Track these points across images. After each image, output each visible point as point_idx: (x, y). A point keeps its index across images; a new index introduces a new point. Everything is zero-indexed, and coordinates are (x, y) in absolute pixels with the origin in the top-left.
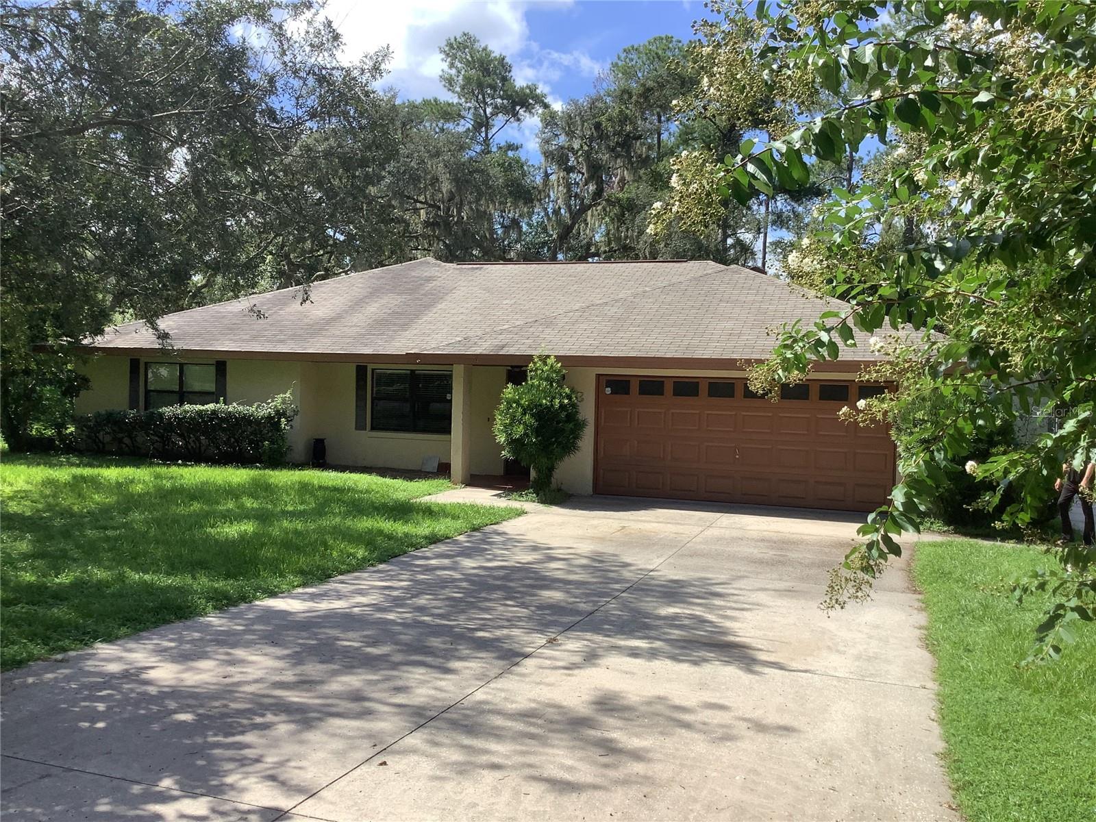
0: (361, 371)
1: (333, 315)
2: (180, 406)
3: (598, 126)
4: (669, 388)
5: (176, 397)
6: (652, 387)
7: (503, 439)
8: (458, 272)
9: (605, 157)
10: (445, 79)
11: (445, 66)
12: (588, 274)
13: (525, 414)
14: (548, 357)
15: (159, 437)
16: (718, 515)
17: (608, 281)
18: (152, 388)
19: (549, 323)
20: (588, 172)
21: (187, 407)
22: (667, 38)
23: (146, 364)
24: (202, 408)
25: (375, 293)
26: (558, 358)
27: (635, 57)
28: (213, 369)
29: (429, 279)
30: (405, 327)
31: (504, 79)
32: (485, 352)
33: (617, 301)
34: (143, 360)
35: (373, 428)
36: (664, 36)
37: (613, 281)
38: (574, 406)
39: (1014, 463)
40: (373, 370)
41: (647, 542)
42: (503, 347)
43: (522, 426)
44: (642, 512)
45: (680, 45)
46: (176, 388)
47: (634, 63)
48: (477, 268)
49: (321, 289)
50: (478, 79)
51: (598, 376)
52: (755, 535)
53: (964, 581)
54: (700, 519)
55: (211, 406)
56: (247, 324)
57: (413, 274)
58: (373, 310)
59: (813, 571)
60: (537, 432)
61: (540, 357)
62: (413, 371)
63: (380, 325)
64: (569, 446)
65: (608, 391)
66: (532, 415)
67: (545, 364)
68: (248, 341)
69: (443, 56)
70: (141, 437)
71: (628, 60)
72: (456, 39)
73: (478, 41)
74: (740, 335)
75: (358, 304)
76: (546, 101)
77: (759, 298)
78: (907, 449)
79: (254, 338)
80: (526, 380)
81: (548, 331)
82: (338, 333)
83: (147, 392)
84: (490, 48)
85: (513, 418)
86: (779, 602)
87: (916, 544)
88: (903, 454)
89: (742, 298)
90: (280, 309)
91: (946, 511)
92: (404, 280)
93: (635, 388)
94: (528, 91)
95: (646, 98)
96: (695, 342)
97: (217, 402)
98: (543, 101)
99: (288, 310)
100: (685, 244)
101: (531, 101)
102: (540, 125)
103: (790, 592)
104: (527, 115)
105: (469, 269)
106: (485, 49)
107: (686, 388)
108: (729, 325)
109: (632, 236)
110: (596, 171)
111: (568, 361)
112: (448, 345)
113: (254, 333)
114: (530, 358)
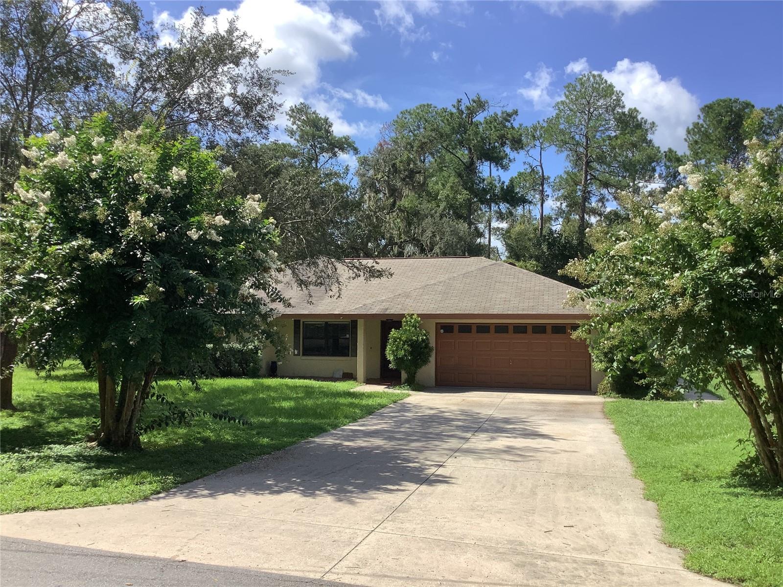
0: (297, 323)
3: (394, 165)
4: (474, 329)
6: (465, 329)
7: (392, 358)
9: (399, 184)
10: (288, 131)
11: (290, 123)
12: (416, 265)
13: (405, 344)
14: (413, 314)
16: (506, 393)
17: (428, 269)
19: (407, 296)
20: (389, 193)
22: (428, 105)
26: (419, 315)
27: (409, 117)
31: (328, 131)
32: (377, 313)
33: (440, 282)
35: (304, 355)
36: (426, 104)
37: (431, 269)
38: (427, 339)
39: (642, 356)
40: (304, 322)
41: (481, 405)
42: (387, 309)
43: (403, 351)
44: (467, 393)
45: (436, 109)
47: (407, 120)
50: (313, 133)
51: (437, 323)
52: (528, 401)
53: (628, 414)
54: (498, 395)
59: (561, 413)
60: (411, 353)
61: (408, 314)
62: (326, 323)
64: (426, 361)
65: (442, 331)
66: (408, 345)
67: (412, 318)
69: (288, 117)
71: (403, 119)
72: (296, 106)
73: (310, 108)
74: (510, 301)
76: (355, 146)
77: (516, 280)
78: (597, 357)
80: (401, 327)
81: (408, 300)
84: (317, 112)
85: (397, 347)
86: (552, 423)
87: (605, 402)
88: (595, 360)
89: (507, 280)
91: (617, 388)
93: (456, 329)
94: (344, 140)
95: (422, 149)
96: (488, 305)
98: (353, 146)
100: (453, 239)
101: (346, 146)
102: (357, 164)
103: (555, 420)
104: (341, 153)
106: (314, 113)
107: (483, 329)
108: (503, 295)
109: (418, 233)
110: (394, 192)
111: (423, 316)
112: (356, 309)
114: (403, 316)
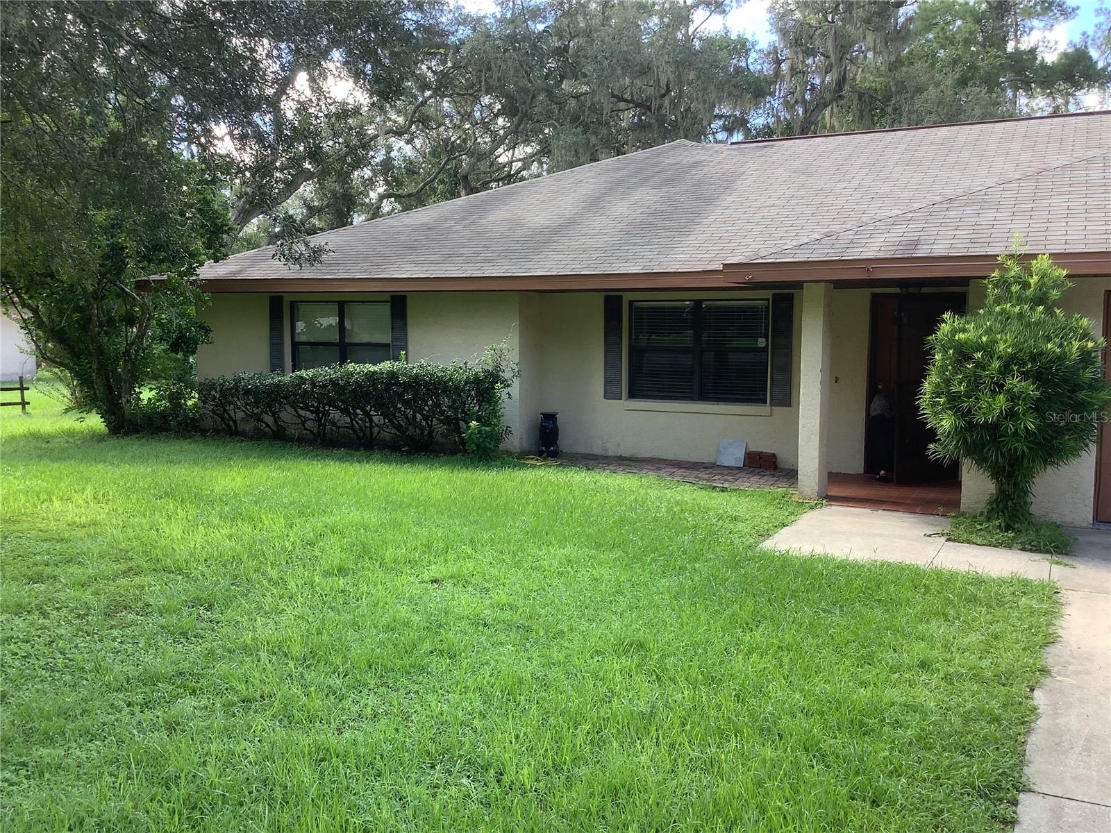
0: (613, 305)
1: (561, 221)
2: (341, 366)
5: (336, 351)
8: (736, 153)
12: (961, 138)
15: (312, 412)
17: (1006, 145)
18: (303, 338)
21: (351, 367)
23: (292, 303)
24: (372, 368)
25: (616, 189)
28: (386, 310)
29: (696, 165)
30: (684, 230)
32: (881, 255)
33: (1089, 161)
34: (287, 299)
35: (632, 396)
37: (1017, 146)
40: (631, 302)
42: (914, 244)
46: (335, 338)
48: (765, 147)
49: (535, 189)
51: (1108, 294)
55: (386, 366)
56: (434, 239)
57: (667, 161)
58: (620, 210)
61: (1008, 257)
62: (698, 304)
63: (643, 229)
68: (436, 263)
70: (287, 415)
75: (596, 204)
79: (447, 258)
81: (988, 214)
82: (575, 245)
83: (295, 345)
90: (480, 218)
92: (657, 169)
97: (396, 359)
99: (491, 218)
105: (753, 148)
112: (799, 248)
113: (446, 251)
